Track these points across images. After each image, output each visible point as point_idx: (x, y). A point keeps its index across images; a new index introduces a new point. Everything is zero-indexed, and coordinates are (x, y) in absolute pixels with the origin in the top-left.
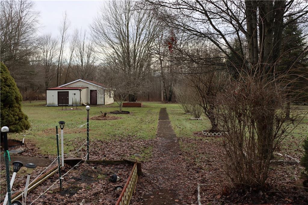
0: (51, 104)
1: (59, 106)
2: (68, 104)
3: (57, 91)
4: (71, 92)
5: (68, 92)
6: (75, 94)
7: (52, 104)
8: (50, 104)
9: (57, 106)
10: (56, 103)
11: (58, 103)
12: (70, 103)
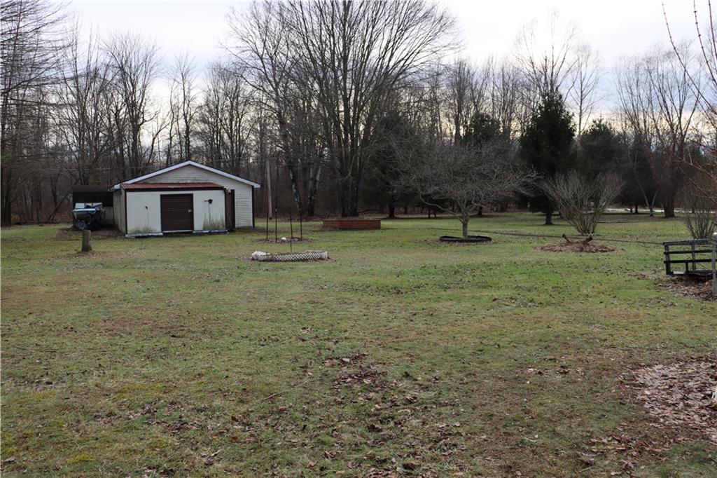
0: (141, 230)
1: (166, 235)
2: (192, 227)
3: (158, 194)
4: (199, 197)
5: (191, 195)
6: (210, 201)
7: (144, 232)
8: (139, 232)
9: (161, 236)
10: (157, 227)
11: (163, 229)
12: (198, 225)
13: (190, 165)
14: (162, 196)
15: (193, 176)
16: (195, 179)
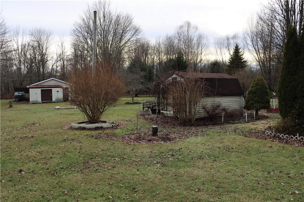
2: (52, 100)
3: (40, 89)
4: (54, 90)
5: (51, 90)
6: (58, 92)
7: (36, 101)
8: (34, 102)
9: (41, 103)
10: (40, 100)
11: (42, 101)
12: (54, 99)
13: (53, 79)
14: (41, 90)
15: (54, 83)
16: (55, 84)
